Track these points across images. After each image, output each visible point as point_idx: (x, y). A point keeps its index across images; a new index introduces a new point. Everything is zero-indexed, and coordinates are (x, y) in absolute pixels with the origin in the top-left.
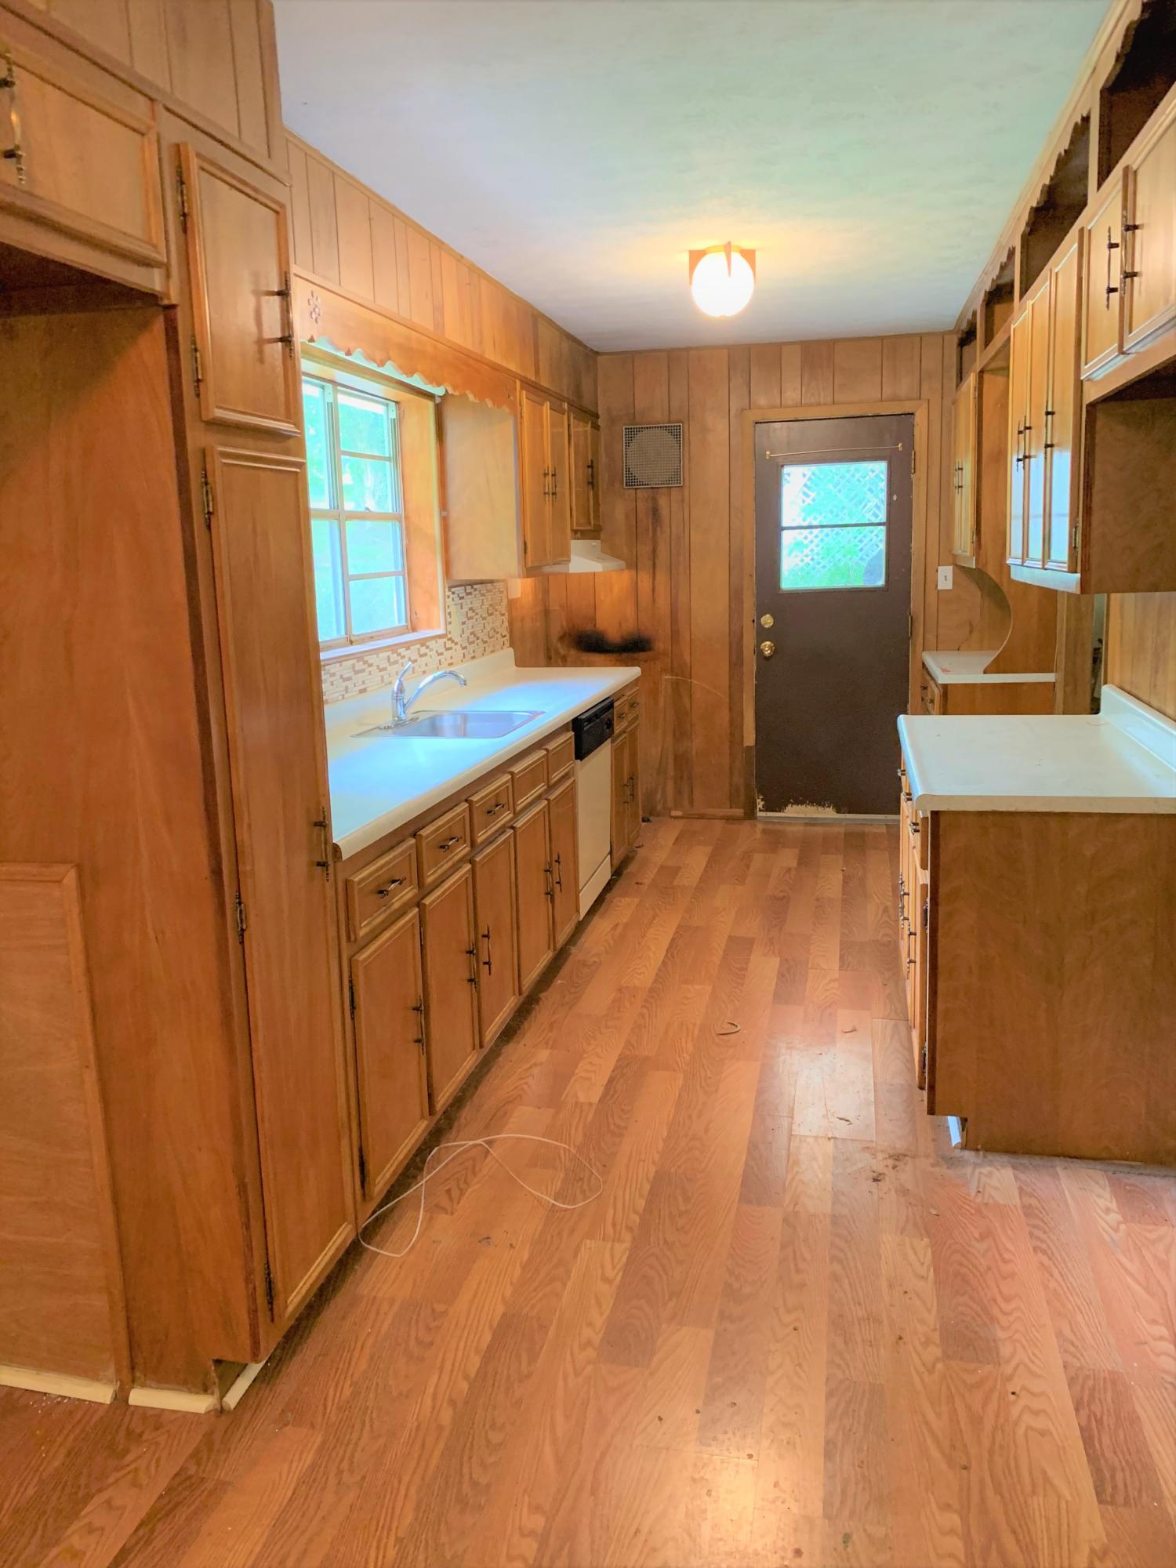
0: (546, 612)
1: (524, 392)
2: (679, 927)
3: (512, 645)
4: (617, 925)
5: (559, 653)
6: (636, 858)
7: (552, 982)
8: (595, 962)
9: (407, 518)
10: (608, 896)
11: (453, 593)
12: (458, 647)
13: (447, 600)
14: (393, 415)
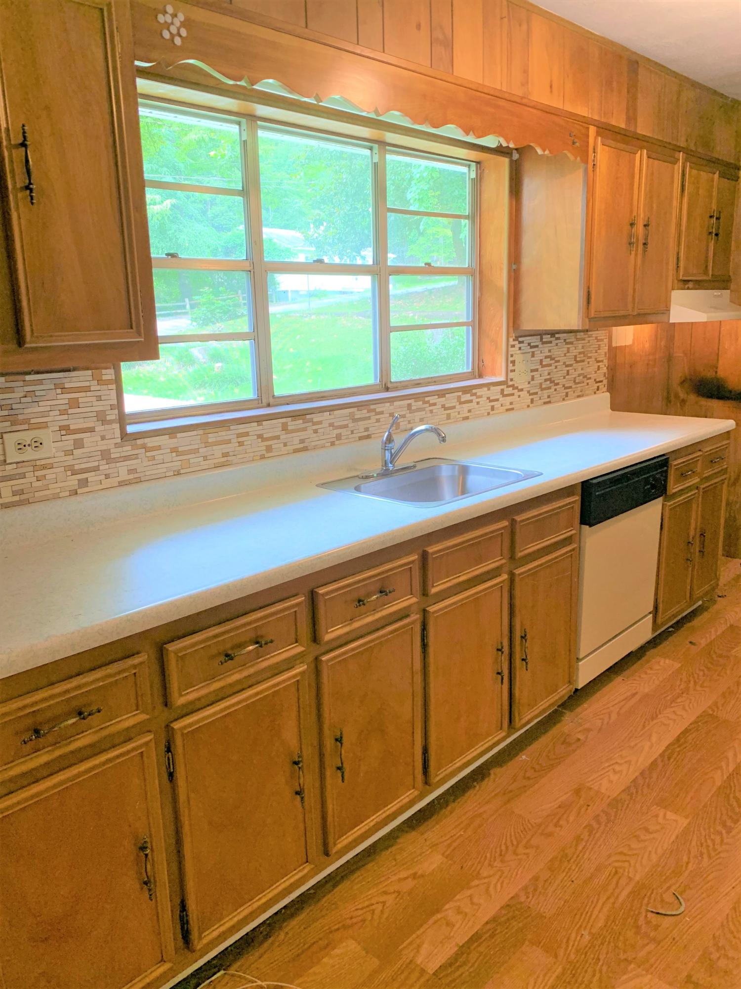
0: (669, 358)
1: (600, 138)
2: (704, 714)
3: (611, 388)
4: (636, 693)
5: (679, 397)
6: (711, 610)
7: (516, 755)
8: (579, 740)
9: (481, 272)
10: (650, 653)
11: (520, 342)
12: (524, 394)
13: (511, 349)
14: (473, 175)
